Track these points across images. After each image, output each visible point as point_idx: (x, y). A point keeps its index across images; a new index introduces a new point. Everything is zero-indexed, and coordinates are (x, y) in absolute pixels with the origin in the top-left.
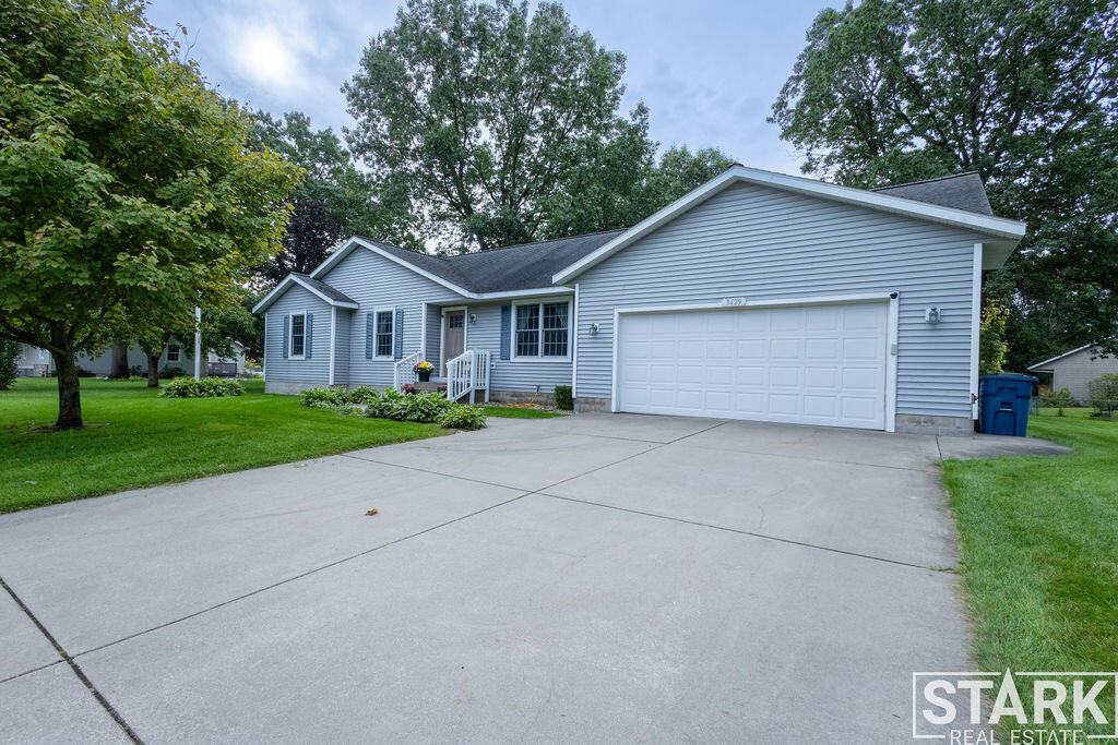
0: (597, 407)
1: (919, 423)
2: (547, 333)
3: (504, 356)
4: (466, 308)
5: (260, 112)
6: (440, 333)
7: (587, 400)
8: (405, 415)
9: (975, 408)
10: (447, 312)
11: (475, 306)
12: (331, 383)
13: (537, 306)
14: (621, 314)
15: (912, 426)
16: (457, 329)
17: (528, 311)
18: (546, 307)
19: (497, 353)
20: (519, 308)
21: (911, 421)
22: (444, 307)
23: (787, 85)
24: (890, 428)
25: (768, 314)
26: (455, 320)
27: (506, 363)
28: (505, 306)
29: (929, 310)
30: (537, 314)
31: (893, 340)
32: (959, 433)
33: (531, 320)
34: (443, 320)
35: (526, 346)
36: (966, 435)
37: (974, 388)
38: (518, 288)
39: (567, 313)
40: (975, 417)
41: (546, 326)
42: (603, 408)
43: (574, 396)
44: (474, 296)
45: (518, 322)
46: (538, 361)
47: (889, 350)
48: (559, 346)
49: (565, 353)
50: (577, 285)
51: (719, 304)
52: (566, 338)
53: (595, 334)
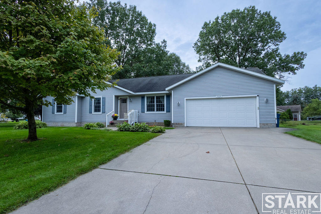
0: (180, 125)
1: (265, 125)
2: (157, 105)
3: (143, 112)
4: (128, 97)
6: (118, 105)
7: (177, 124)
8: (138, 130)
9: (276, 121)
10: (121, 98)
11: (131, 96)
12: (76, 122)
13: (154, 97)
14: (186, 99)
15: (263, 126)
16: (125, 104)
17: (151, 98)
18: (157, 97)
19: (140, 111)
20: (148, 98)
21: (263, 125)
22: (119, 96)
24: (259, 126)
25: (227, 99)
26: (124, 101)
27: (143, 114)
28: (143, 97)
29: (265, 99)
30: (154, 99)
31: (258, 106)
32: (273, 127)
33: (152, 101)
34: (119, 101)
35: (150, 108)
36: (275, 127)
37: (276, 117)
38: (148, 91)
39: (164, 99)
40: (277, 123)
41: (157, 102)
42: (182, 125)
43: (173, 123)
44: (134, 93)
45: (147, 101)
46: (155, 113)
47: (257, 108)
48: (161, 108)
49: (164, 110)
50: (172, 91)
51: (215, 97)
52: (164, 106)
53: (179, 105)
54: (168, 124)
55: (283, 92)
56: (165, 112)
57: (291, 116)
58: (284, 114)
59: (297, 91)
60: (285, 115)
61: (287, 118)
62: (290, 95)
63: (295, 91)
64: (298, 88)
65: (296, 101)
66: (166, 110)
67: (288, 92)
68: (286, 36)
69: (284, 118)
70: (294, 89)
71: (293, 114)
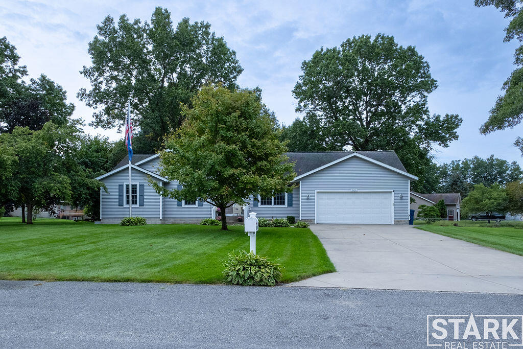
0: (310, 222)
2: (275, 197)
3: (256, 205)
7: (305, 220)
9: (409, 218)
12: (161, 218)
14: (317, 192)
15: (397, 222)
24: (393, 223)
25: (362, 194)
29: (400, 195)
31: (393, 202)
32: (406, 224)
36: (408, 224)
37: (409, 213)
43: (301, 219)
46: (272, 207)
47: (392, 204)
48: (281, 201)
49: (284, 204)
50: (300, 182)
51: (350, 191)
52: (284, 199)
53: (308, 198)
55: (438, 165)
56: (287, 207)
57: (445, 212)
58: (432, 209)
59: (461, 166)
60: (434, 211)
61: (437, 215)
62: (449, 173)
63: (458, 165)
64: (462, 159)
65: (456, 185)
66: (288, 204)
67: (446, 166)
68: (438, 83)
69: (432, 215)
70: (456, 161)
71: (448, 209)
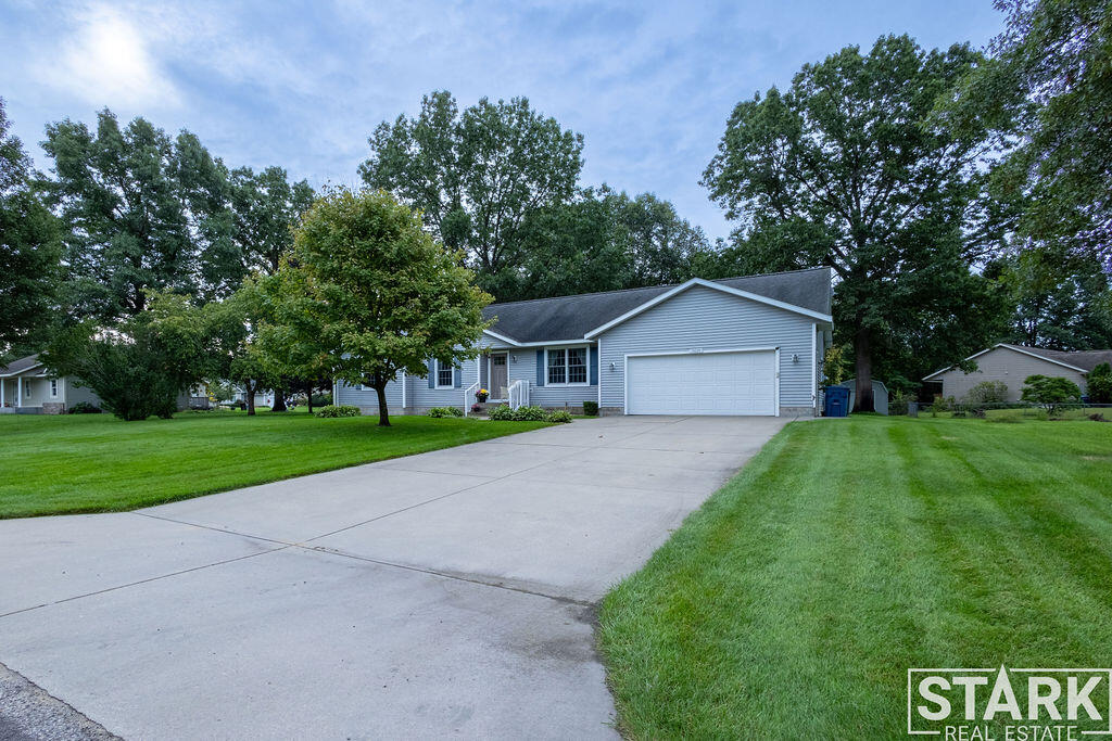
0: (615, 412)
1: (790, 411)
2: (571, 369)
3: (540, 383)
4: (508, 352)
5: (244, 168)
6: (487, 369)
7: (608, 409)
9: (814, 401)
10: (492, 355)
11: (514, 350)
12: (404, 406)
13: (563, 351)
14: (629, 358)
15: (787, 413)
16: (501, 367)
17: (557, 354)
18: (570, 351)
19: (535, 383)
20: (550, 353)
21: (786, 410)
23: (713, 162)
25: (715, 357)
26: (500, 360)
27: (540, 388)
28: (540, 351)
30: (564, 356)
31: (778, 370)
32: (806, 414)
33: (559, 360)
34: (489, 360)
35: (556, 376)
36: (810, 415)
37: (813, 393)
38: (550, 340)
39: (585, 355)
40: (814, 407)
41: (570, 363)
42: (619, 412)
43: (599, 406)
44: (520, 345)
45: (549, 361)
46: (565, 386)
47: (776, 376)
48: (580, 376)
49: (584, 380)
50: (599, 341)
51: (688, 353)
52: (585, 372)
53: (612, 369)
54: (591, 410)
56: (588, 385)
66: (590, 381)
